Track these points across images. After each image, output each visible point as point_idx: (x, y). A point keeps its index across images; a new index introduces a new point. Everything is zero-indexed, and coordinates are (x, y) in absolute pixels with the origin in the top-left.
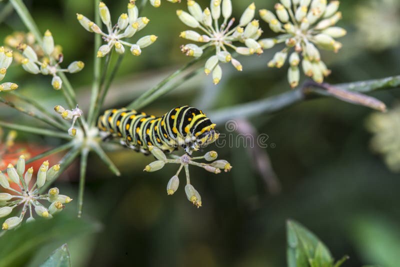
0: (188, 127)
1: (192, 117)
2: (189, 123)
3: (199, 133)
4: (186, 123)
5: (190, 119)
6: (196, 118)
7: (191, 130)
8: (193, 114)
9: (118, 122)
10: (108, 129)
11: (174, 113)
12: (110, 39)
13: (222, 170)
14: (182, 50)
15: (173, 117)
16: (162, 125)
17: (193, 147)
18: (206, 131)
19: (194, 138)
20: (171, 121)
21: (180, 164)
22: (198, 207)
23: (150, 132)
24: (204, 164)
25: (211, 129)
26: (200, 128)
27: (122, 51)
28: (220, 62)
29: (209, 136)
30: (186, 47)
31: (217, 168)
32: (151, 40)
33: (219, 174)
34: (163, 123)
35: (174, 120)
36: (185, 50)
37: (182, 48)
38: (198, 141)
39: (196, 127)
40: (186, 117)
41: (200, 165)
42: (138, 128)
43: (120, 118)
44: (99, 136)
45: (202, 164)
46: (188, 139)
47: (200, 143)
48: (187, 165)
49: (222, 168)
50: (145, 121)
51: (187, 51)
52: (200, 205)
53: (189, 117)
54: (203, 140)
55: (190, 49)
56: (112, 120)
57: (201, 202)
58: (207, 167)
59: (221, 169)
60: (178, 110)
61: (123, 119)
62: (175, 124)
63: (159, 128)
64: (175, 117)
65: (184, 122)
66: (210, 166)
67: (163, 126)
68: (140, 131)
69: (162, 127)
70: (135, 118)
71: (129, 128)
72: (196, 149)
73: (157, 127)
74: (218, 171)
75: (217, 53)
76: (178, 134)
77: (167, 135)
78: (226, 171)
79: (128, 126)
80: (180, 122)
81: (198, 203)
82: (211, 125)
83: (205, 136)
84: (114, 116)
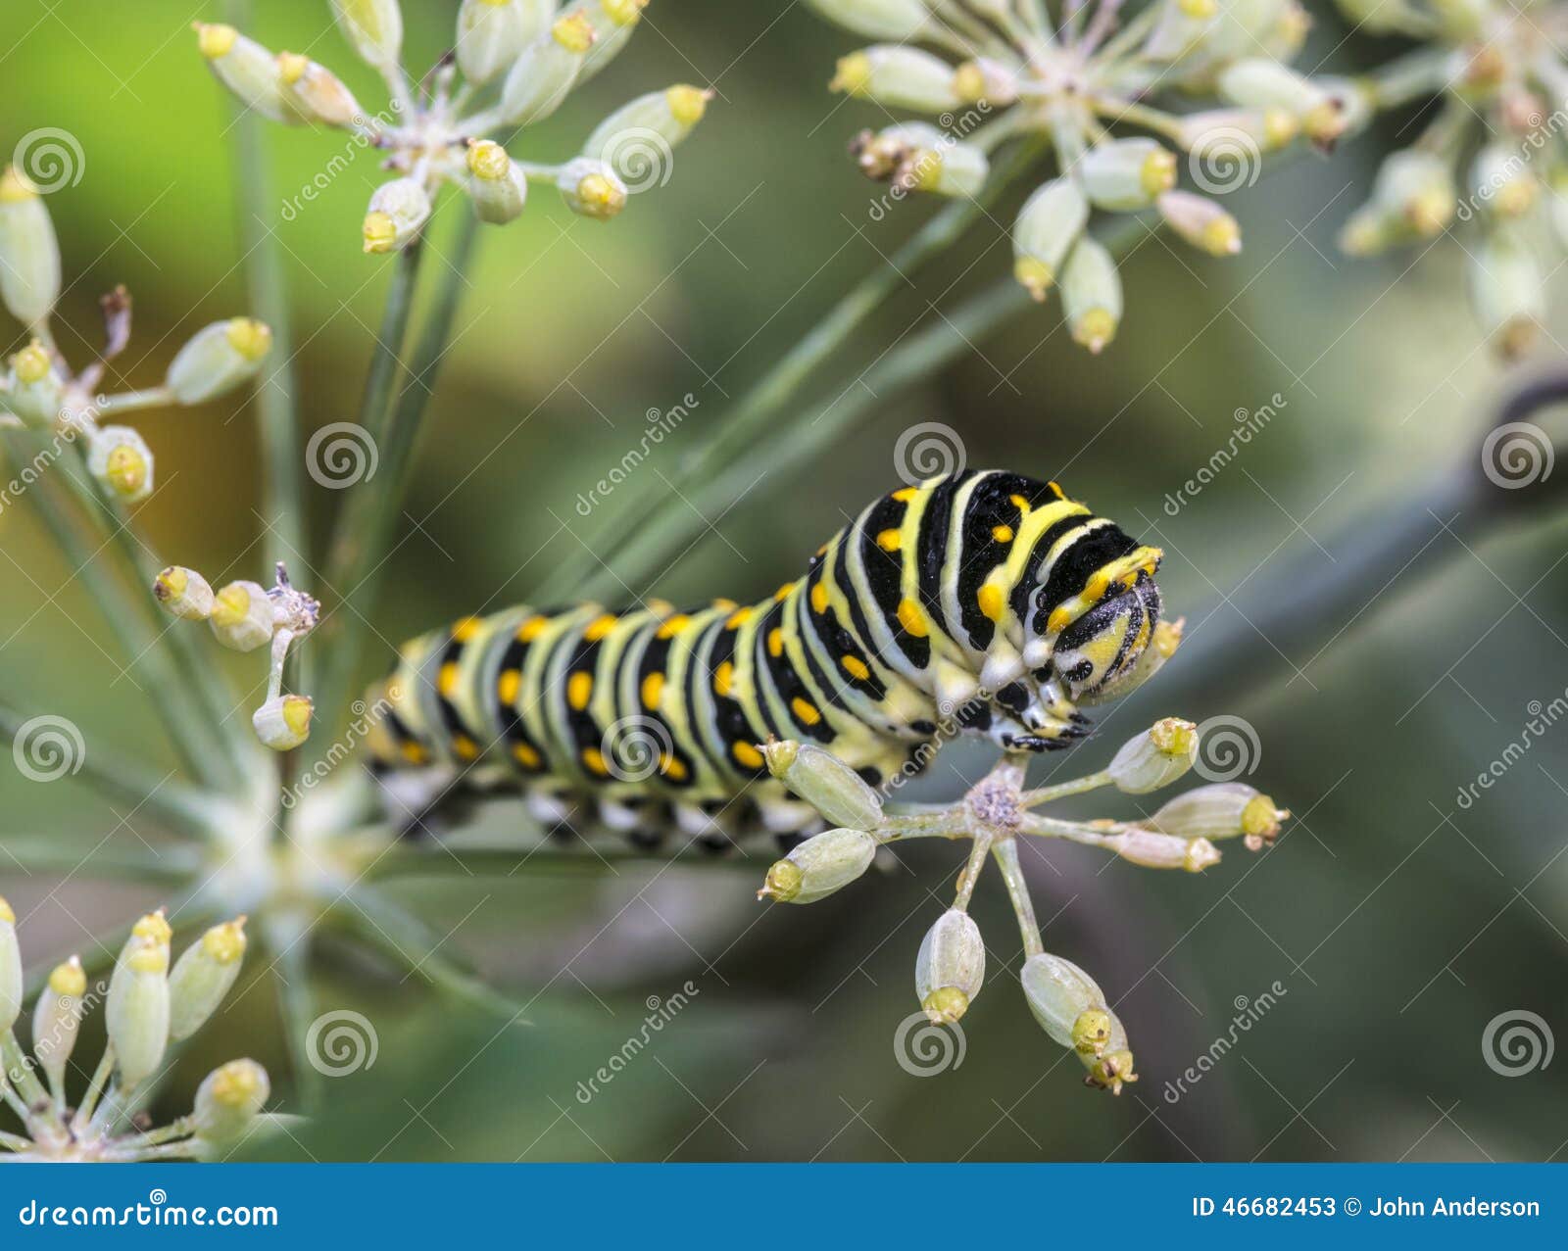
0: (999, 583)
1: (1013, 519)
2: (1002, 552)
3: (1071, 609)
4: (983, 556)
5: (1002, 533)
6: (1035, 522)
7: (1018, 599)
8: (1018, 501)
9: (510, 684)
10: (442, 744)
11: (890, 515)
12: (418, 149)
13: (1230, 846)
14: (868, 159)
15: (890, 540)
16: (820, 605)
17: (1034, 712)
18: (1115, 590)
19: (1039, 650)
20: (883, 569)
21: (965, 844)
22: (1117, 1089)
23: (738, 683)
24: (1113, 826)
25: (1142, 573)
26: (1071, 575)
27: (513, 192)
28: (1099, 219)
29: (1134, 622)
30: (890, 141)
31: (1191, 836)
32: (676, 115)
33: (1210, 869)
34: (828, 595)
35: (897, 555)
36: (883, 158)
37: (859, 151)
38: (1069, 660)
39: (1044, 574)
40: (978, 526)
41: (1090, 832)
42: (654, 682)
43: (516, 656)
44: (374, 816)
45: (1098, 825)
46: (1002, 665)
47: (1082, 670)
48: (1009, 845)
49: (1228, 830)
50: (684, 631)
51: (898, 159)
52: (1131, 1078)
53: (996, 523)
54: (1100, 650)
55: (912, 150)
56: (459, 685)
57: (1129, 1056)
58: (1135, 842)
59: (1218, 843)
60: (916, 500)
61: (534, 662)
62: (910, 576)
63: (800, 632)
64: (904, 539)
65: (964, 560)
66: (1153, 829)
67: (830, 610)
68: (667, 696)
69: (826, 624)
70: (614, 633)
71: (591, 697)
72: (1052, 727)
73: (786, 637)
74: (1202, 855)
75: (1067, 166)
76: (937, 639)
77: (861, 657)
78: (1252, 843)
79: (580, 686)
80: (941, 562)
81: (1115, 1063)
82: (1137, 555)
83: (1105, 623)
84: (471, 658)
